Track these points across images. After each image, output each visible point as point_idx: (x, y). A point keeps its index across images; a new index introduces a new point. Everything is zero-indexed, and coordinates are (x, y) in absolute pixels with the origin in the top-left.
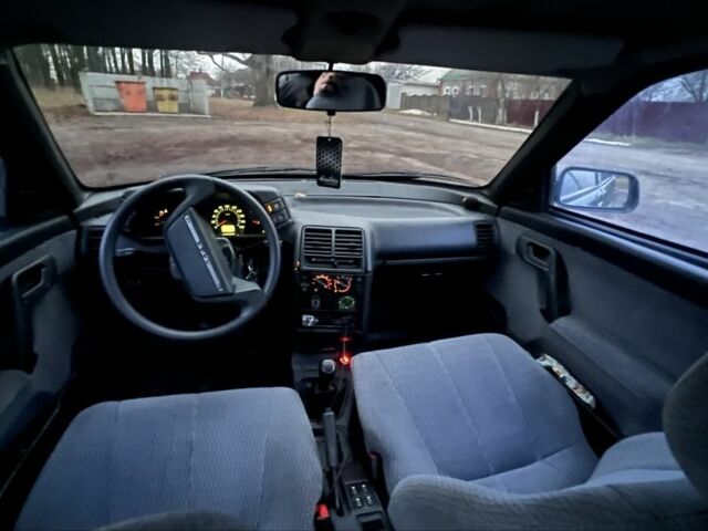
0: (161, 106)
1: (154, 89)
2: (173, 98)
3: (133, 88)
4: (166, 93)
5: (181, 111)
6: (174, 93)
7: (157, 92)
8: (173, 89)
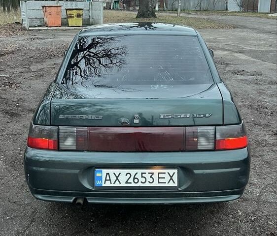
0: (71, 22)
1: (67, 10)
2: (79, 16)
3: (53, 10)
4: (75, 13)
5: (84, 25)
6: (80, 12)
7: (69, 12)
8: (80, 10)
